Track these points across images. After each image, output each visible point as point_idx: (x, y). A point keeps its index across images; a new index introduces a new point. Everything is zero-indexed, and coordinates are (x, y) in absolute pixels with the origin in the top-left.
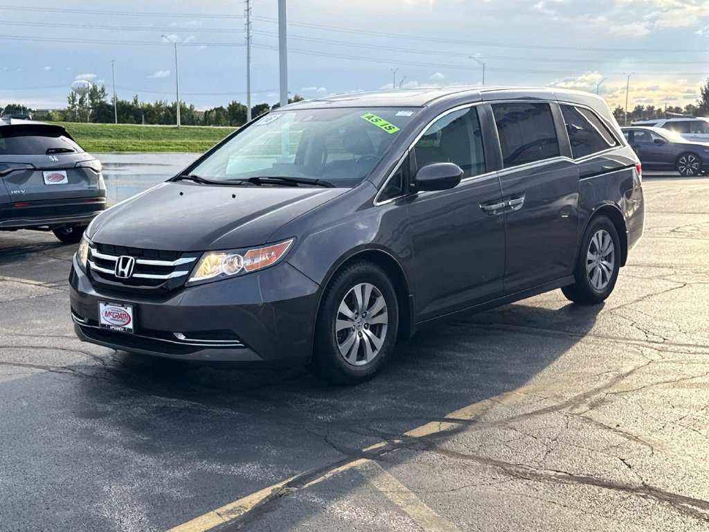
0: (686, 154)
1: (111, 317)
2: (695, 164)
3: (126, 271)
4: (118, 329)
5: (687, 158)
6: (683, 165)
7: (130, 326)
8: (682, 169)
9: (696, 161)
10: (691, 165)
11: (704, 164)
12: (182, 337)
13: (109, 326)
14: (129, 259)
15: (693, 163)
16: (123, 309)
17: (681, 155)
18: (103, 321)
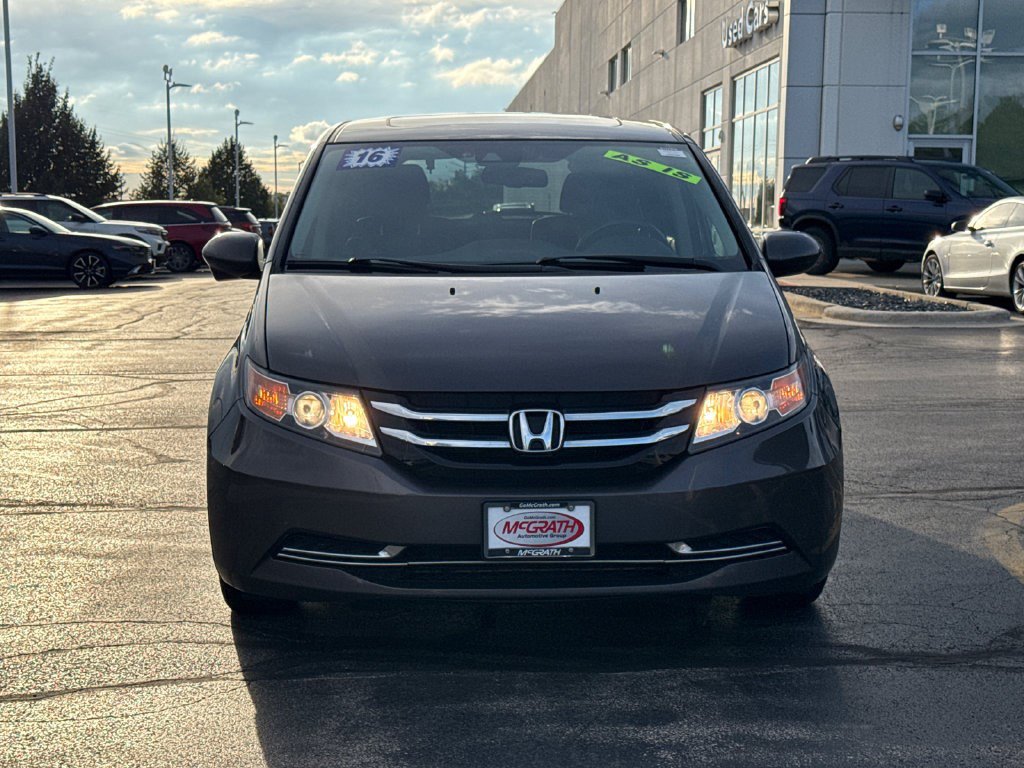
0: (84, 253)
1: (523, 532)
2: (99, 269)
3: (546, 438)
4: (542, 553)
5: (86, 260)
6: (79, 270)
7: (584, 541)
8: (80, 276)
9: (100, 264)
10: (95, 271)
11: (114, 269)
12: (685, 549)
13: (514, 551)
14: (546, 414)
15: (95, 267)
16: (564, 511)
17: (77, 254)
18: (494, 542)
